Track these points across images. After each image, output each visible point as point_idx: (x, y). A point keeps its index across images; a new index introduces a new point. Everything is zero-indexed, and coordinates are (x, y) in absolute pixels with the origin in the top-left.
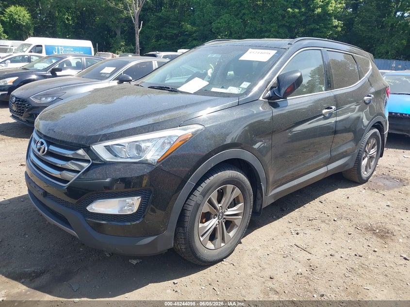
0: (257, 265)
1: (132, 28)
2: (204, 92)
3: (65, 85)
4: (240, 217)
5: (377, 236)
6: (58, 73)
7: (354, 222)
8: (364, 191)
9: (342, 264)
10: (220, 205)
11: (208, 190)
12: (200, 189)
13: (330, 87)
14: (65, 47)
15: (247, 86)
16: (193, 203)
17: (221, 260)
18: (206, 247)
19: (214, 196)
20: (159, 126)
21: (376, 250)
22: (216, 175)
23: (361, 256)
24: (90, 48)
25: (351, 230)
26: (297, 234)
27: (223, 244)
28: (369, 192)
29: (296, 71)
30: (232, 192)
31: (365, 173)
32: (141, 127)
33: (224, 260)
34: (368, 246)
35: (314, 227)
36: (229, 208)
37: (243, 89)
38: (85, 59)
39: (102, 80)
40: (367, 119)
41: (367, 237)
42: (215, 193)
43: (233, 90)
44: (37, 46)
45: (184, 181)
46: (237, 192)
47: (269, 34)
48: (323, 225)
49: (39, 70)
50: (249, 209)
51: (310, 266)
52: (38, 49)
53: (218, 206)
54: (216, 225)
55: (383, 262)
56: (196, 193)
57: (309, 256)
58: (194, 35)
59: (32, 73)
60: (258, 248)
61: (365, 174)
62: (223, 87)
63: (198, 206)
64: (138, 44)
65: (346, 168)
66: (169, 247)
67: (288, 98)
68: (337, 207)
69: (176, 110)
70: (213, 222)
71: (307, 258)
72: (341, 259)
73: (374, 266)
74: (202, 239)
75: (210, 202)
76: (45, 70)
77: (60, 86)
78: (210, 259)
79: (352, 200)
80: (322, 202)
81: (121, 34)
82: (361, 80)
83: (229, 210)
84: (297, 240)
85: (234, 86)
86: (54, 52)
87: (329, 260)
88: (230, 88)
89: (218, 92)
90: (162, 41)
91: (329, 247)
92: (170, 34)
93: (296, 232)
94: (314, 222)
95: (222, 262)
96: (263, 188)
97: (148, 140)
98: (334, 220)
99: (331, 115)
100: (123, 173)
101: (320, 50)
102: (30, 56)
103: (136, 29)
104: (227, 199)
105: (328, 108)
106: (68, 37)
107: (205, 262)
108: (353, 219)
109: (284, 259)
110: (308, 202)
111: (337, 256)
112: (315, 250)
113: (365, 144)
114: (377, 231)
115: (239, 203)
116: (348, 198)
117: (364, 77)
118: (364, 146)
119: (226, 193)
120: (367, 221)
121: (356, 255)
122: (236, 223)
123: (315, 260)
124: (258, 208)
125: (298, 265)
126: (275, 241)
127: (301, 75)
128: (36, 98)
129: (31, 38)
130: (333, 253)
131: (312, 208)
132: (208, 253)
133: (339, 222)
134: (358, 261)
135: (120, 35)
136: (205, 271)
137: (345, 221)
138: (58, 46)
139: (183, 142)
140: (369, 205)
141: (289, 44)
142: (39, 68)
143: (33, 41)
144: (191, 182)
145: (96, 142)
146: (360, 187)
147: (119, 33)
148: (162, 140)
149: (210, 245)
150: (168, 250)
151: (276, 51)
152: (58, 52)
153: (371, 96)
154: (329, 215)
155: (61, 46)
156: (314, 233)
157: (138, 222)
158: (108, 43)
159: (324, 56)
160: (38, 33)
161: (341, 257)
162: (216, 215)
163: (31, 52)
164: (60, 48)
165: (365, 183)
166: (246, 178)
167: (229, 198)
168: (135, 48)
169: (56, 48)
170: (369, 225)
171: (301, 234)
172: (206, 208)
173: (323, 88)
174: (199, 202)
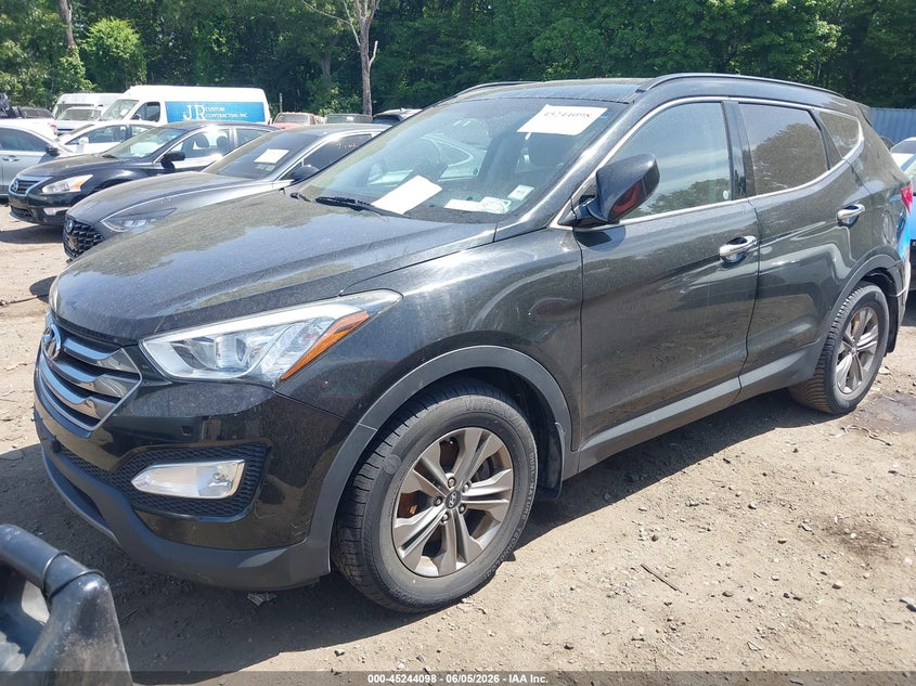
0: (540, 613)
1: (356, 58)
2: (428, 211)
3: (176, 193)
4: (505, 501)
5: (851, 549)
6: (177, 164)
7: (799, 512)
8: (840, 434)
9: (747, 616)
10: (449, 475)
11: (414, 443)
12: (393, 440)
13: (744, 190)
14: (207, 104)
15: (525, 194)
16: (374, 474)
17: (457, 600)
18: (416, 571)
19: (431, 456)
20: (292, 295)
21: (839, 583)
22: (435, 406)
23: (799, 599)
24: (262, 104)
25: (787, 532)
26: (654, 539)
27: (459, 565)
28: (853, 436)
29: (645, 158)
30: (479, 445)
31: (847, 390)
32: (250, 297)
33: (464, 600)
34: (823, 573)
35: (697, 523)
36: (474, 480)
37: (514, 202)
38: (235, 132)
39: (256, 178)
40: (847, 263)
41: (825, 549)
42: (435, 447)
43: (493, 205)
44: (150, 104)
45: (346, 425)
46: (494, 443)
47: (664, 59)
48: (720, 519)
49: (138, 159)
50: (525, 482)
51: (669, 620)
52: (151, 110)
53: (445, 477)
54: (442, 520)
55: (853, 615)
56: (384, 449)
57: (670, 595)
58: (493, 67)
59: (122, 166)
60: (550, 572)
61: (844, 394)
62: (470, 199)
63: (388, 480)
64: (368, 91)
65: (794, 380)
66: (321, 572)
67: (622, 222)
68: (765, 475)
69: (345, 256)
70: (433, 514)
71: (665, 601)
72: (748, 605)
73: (826, 624)
74: (403, 554)
75: (422, 468)
76: (151, 157)
77: (165, 195)
78: (425, 599)
79: (806, 456)
80: (728, 462)
81: (331, 71)
82: (832, 170)
83: (474, 485)
84: (650, 555)
85: (494, 195)
86: (185, 116)
87: (719, 604)
88: (487, 200)
89: (458, 211)
90: (421, 85)
91: (722, 574)
92: (439, 67)
93: (652, 534)
94: (701, 510)
95: (459, 605)
96: (562, 433)
97: (264, 330)
98: (750, 507)
99: (743, 257)
100: (203, 405)
101: (720, 102)
102: (131, 126)
103: (363, 59)
104: (468, 461)
105: (736, 241)
106: (217, 80)
107: (412, 605)
108: (797, 504)
109: (607, 599)
110: (694, 460)
111: (740, 597)
112: (689, 580)
113: (843, 322)
114: (853, 536)
115: (501, 468)
116: (796, 451)
117: (842, 162)
118: (840, 326)
119: (464, 448)
120: (831, 510)
121: (786, 596)
122: (495, 517)
123: (682, 606)
124: (553, 479)
125: (638, 615)
126: (595, 555)
127: (655, 166)
128: (112, 221)
129: (141, 86)
130: (729, 589)
131: (701, 476)
132: (421, 586)
133: (760, 512)
134: (788, 610)
135: (329, 73)
136: (414, 626)
137: (776, 510)
138: (193, 103)
139: (347, 331)
140: (846, 469)
141: (638, 91)
142: (137, 155)
143: (141, 93)
144: (366, 426)
145: (151, 334)
146: (834, 423)
147: (326, 68)
148: (299, 328)
149: (427, 567)
150: (321, 578)
151: (605, 109)
152: (194, 117)
153: (856, 208)
154: (739, 493)
155: (200, 103)
156: (694, 536)
157: (238, 518)
158: (306, 93)
159: (729, 116)
160: (157, 76)
161: (749, 600)
162: (441, 498)
163: (135, 117)
164: (197, 106)
165: (846, 414)
166: (514, 412)
167: (471, 457)
168: (362, 101)
169: (190, 107)
170: (836, 519)
171: (663, 541)
172: (411, 482)
173: (726, 194)
174: (389, 470)
